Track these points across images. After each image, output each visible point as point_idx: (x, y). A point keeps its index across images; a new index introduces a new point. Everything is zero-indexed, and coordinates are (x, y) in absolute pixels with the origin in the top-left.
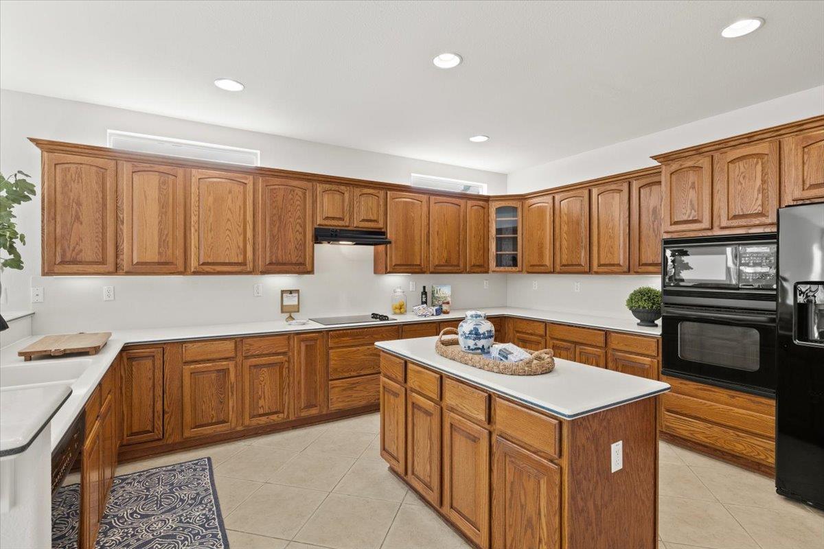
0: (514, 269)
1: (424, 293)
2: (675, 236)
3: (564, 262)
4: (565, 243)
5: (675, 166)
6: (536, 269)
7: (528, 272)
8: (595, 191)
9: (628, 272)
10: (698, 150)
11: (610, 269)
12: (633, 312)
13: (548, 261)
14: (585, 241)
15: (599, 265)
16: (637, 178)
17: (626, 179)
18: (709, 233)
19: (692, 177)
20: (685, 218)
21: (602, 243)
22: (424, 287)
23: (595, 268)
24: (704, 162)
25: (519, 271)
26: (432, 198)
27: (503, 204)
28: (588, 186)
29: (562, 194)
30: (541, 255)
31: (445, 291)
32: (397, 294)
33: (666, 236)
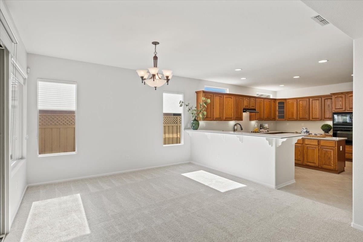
0: (283, 119)
1: (261, 126)
2: (336, 112)
3: (301, 117)
4: (301, 112)
5: (336, 96)
6: (291, 119)
7: (288, 120)
8: (311, 100)
9: (321, 120)
10: (342, 93)
11: (315, 119)
12: (323, 130)
13: (295, 117)
14: (308, 112)
15: (312, 118)
16: (324, 97)
17: (321, 97)
18: (345, 112)
19: (340, 99)
20: (339, 108)
21: (313, 112)
22: (261, 124)
23: (311, 119)
24: (343, 96)
25: (285, 120)
26: (265, 100)
27: (280, 101)
28: (309, 98)
29: (300, 99)
30: (293, 115)
31: (266, 125)
32: (255, 126)
33: (333, 112)
